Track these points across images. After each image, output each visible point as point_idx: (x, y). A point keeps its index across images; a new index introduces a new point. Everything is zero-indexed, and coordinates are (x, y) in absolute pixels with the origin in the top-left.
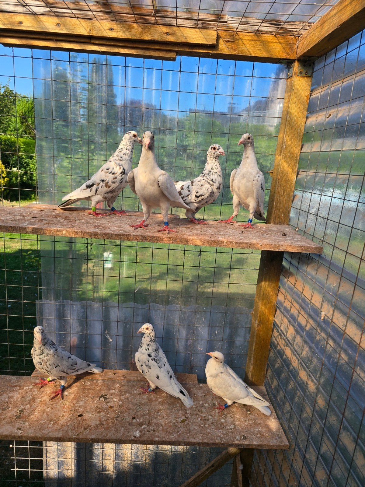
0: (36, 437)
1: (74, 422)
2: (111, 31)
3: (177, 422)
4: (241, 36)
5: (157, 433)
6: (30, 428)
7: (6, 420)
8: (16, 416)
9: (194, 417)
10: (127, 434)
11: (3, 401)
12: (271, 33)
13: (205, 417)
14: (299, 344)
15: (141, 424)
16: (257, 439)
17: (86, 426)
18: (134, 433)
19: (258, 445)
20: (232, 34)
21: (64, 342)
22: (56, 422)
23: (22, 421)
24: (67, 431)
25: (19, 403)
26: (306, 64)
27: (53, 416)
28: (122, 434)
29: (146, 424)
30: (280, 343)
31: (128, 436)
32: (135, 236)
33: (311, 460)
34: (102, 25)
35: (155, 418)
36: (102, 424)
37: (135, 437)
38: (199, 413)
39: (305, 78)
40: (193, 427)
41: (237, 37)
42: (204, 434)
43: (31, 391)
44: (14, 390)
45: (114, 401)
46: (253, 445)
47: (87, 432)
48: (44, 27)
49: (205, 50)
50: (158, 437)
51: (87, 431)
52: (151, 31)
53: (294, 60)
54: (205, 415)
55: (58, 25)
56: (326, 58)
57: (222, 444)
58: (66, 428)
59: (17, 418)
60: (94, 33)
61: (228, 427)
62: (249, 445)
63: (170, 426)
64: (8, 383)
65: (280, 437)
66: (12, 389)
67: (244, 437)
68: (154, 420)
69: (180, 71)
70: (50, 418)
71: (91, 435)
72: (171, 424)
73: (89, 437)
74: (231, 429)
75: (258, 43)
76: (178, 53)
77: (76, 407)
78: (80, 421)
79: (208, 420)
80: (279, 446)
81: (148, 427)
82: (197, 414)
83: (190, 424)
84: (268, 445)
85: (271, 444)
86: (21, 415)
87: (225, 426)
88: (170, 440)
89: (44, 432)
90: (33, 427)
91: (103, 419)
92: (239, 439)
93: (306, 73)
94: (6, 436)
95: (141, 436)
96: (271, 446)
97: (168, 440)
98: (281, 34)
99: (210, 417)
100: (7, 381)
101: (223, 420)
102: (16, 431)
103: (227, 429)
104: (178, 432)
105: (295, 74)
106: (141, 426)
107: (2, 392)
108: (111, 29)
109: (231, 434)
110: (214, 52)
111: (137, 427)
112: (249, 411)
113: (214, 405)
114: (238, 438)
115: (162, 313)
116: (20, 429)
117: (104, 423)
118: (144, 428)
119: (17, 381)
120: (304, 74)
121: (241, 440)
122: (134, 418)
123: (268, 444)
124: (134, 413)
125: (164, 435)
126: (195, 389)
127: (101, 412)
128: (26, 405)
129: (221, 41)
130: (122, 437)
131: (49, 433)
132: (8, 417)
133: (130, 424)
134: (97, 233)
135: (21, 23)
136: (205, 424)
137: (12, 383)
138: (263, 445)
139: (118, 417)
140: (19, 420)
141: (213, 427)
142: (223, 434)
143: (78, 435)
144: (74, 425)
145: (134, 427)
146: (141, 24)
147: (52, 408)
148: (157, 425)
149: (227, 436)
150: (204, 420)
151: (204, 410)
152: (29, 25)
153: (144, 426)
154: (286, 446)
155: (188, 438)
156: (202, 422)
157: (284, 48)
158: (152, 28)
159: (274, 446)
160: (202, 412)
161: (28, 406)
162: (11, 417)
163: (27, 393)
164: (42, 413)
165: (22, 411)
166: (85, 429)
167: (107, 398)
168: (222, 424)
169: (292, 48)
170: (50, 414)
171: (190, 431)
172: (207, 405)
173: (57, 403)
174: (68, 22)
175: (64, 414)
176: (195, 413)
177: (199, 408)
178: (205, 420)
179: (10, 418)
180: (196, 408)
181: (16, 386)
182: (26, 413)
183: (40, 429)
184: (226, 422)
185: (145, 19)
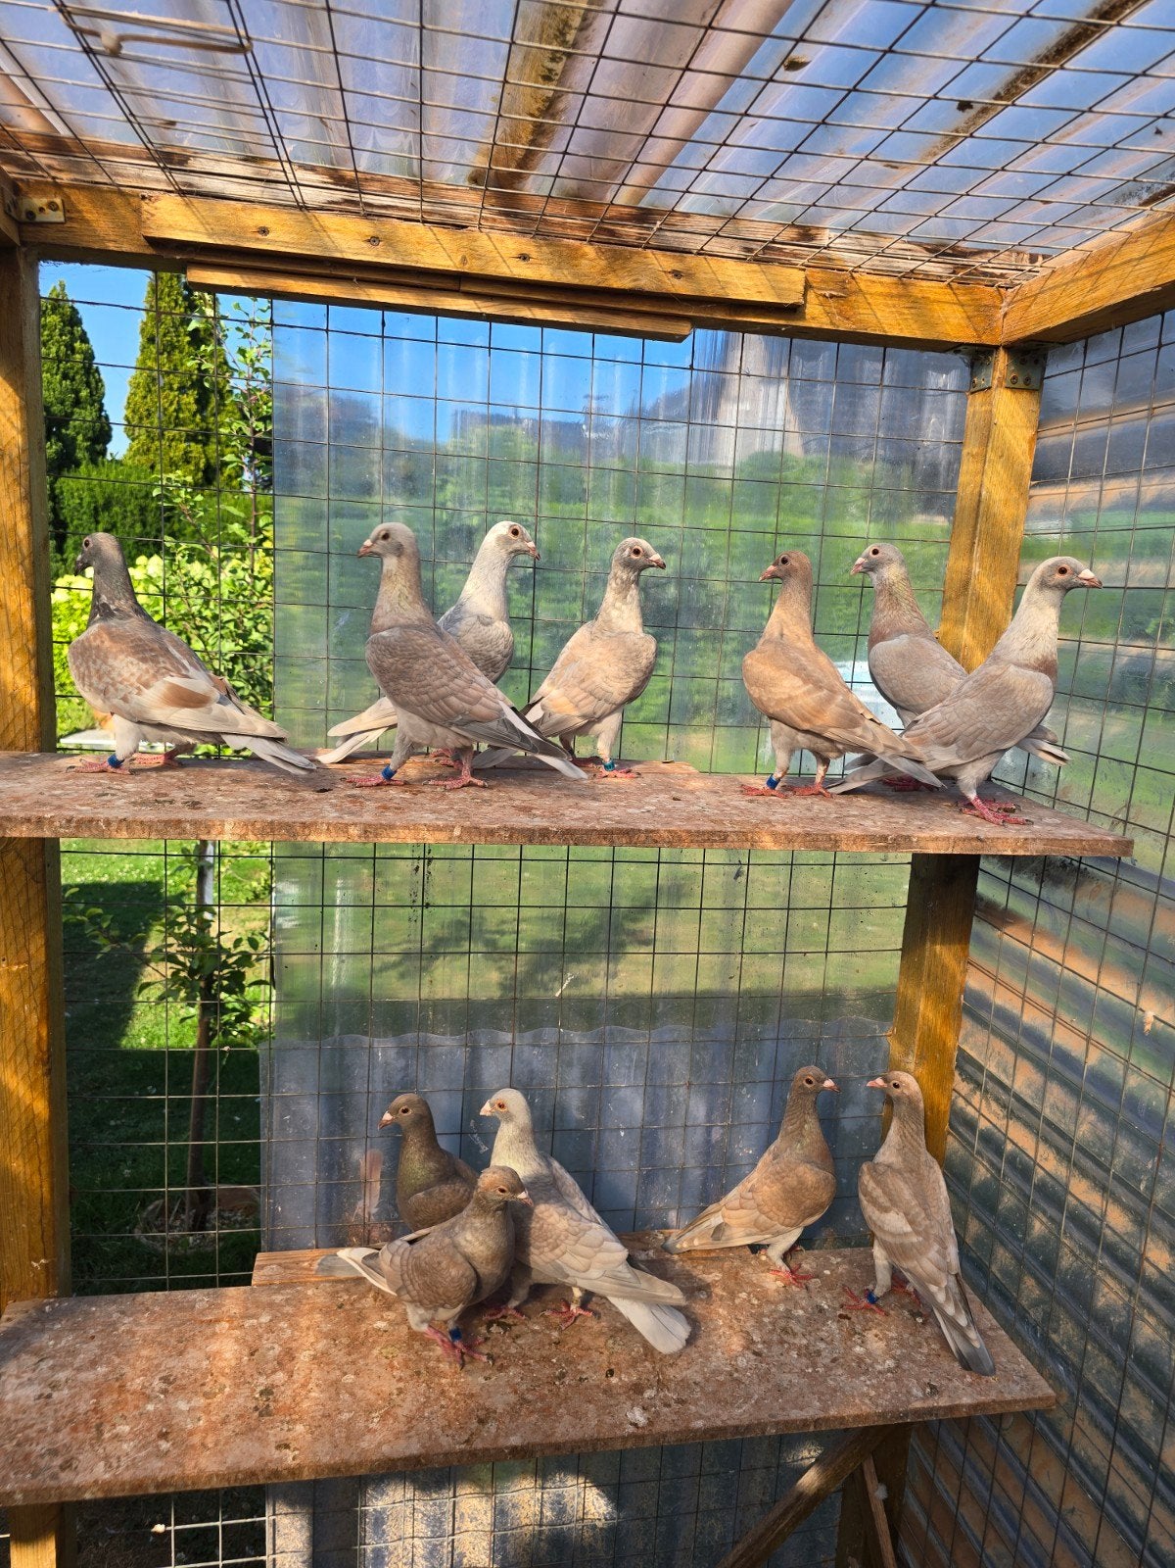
0: (347, 1464)
1: (442, 1407)
2: (522, 263)
3: (737, 1370)
4: (862, 286)
5: (693, 1408)
6: (315, 1440)
7: (230, 1427)
8: (256, 1409)
9: (776, 1349)
10: (608, 1420)
11: (195, 1370)
12: (939, 279)
13: (807, 1347)
14: (1060, 1105)
15: (637, 1389)
16: (969, 1390)
17: (482, 1413)
18: (629, 1415)
19: (975, 1407)
20: (840, 279)
21: (340, 1169)
22: (387, 1413)
23: (282, 1422)
24: (431, 1433)
25: (248, 1372)
26: (1027, 357)
27: (372, 1397)
28: (594, 1422)
29: (651, 1387)
30: (984, 1111)
31: (615, 1426)
32: (652, 831)
33: (1140, 1423)
34: (498, 246)
35: (671, 1365)
36: (524, 1401)
37: (635, 1425)
38: (785, 1337)
39: (1025, 394)
40: (786, 1378)
41: (852, 286)
42: (823, 1394)
43: (270, 1329)
44: (214, 1334)
45: (534, 1332)
46: (963, 1406)
47: (493, 1430)
48: (330, 244)
49: (769, 317)
50: (701, 1417)
51: (492, 1427)
52: (631, 265)
53: (997, 348)
54: (804, 1342)
55: (374, 240)
56: (1086, 347)
57: (879, 1415)
58: (424, 1426)
59: (261, 1415)
60: (473, 267)
61: (879, 1367)
62: (951, 1409)
63: (722, 1384)
64: (187, 1315)
65: (1025, 1377)
66: (209, 1332)
67: (932, 1387)
68: (671, 1372)
69: (691, 368)
70: (363, 1404)
71: (507, 1436)
72: (721, 1378)
73: (502, 1442)
74: (889, 1370)
75: (903, 303)
76: (698, 323)
77: (429, 1360)
78: (457, 1403)
79: (819, 1353)
80: (1029, 1401)
81: (661, 1394)
82: (782, 1342)
83: (773, 1370)
84: (1000, 1403)
85: (1008, 1397)
86: (272, 1405)
87: (872, 1365)
88: (737, 1423)
89: (364, 1445)
90: (322, 1435)
91: (524, 1387)
92: (920, 1394)
93: (1027, 381)
94: (252, 1474)
95: (651, 1423)
96: (1009, 1403)
97: (729, 1423)
98: (962, 282)
99: (822, 1345)
100: (181, 1309)
101: (858, 1349)
102: (276, 1454)
103: (880, 1372)
104: (748, 1397)
105: (1000, 384)
106: (642, 1393)
107: (180, 1342)
108: (524, 257)
109: (892, 1384)
110: (794, 323)
111: (629, 1398)
112: (921, 1315)
113: (821, 1310)
114: (917, 1392)
115: (640, 1054)
116: (287, 1446)
117: (529, 1397)
118: (651, 1399)
119: (211, 1306)
120: (1020, 383)
121: (925, 1398)
122: (611, 1372)
123: (1000, 1398)
124: (604, 1357)
125: (714, 1411)
126: (750, 1270)
127: (507, 1367)
128: (274, 1372)
129: (811, 296)
130: (599, 1432)
131: (380, 1445)
132: (233, 1418)
133: (605, 1392)
134: (547, 829)
135: (264, 231)
136: (814, 1365)
137: (202, 1312)
138: (989, 1404)
139: (563, 1375)
140: (272, 1421)
141: (840, 1372)
142: (873, 1386)
143: (467, 1441)
144: (445, 1414)
145: (623, 1398)
146: (606, 246)
147: (356, 1374)
148: (684, 1384)
149: (885, 1392)
150: (808, 1355)
151: (797, 1328)
152: (287, 238)
153: (649, 1393)
154: (1048, 1398)
155: (783, 1409)
156: (804, 1360)
157: (968, 317)
158: (636, 258)
159: (1016, 1401)
160: (795, 1335)
161: (280, 1377)
162: (242, 1416)
163: (260, 1337)
164: (332, 1390)
165: (267, 1392)
166: (482, 1421)
167: (510, 1326)
168: (860, 1360)
169: (989, 318)
170: (360, 1393)
171: (780, 1390)
172: (801, 1312)
173: (365, 1357)
174: (401, 233)
175: (401, 1385)
176: (775, 1338)
177: (782, 1323)
178: (811, 1354)
179: (240, 1417)
180: (773, 1324)
181: (218, 1321)
182: (285, 1397)
183: (347, 1438)
184: (869, 1354)
185: (612, 233)
